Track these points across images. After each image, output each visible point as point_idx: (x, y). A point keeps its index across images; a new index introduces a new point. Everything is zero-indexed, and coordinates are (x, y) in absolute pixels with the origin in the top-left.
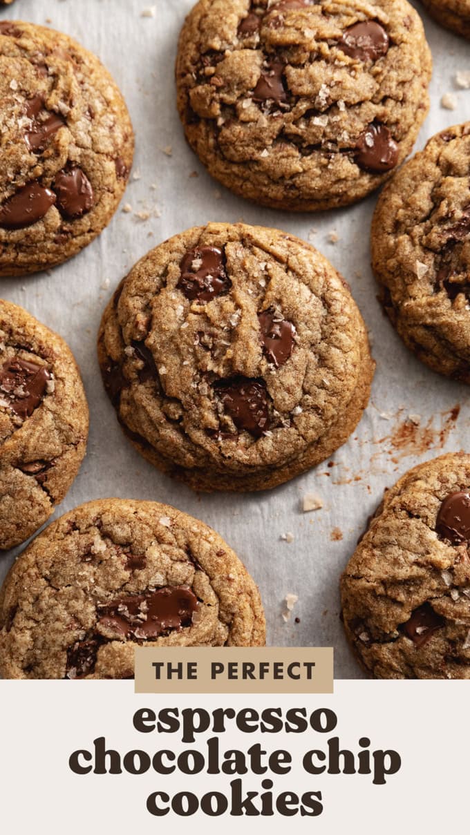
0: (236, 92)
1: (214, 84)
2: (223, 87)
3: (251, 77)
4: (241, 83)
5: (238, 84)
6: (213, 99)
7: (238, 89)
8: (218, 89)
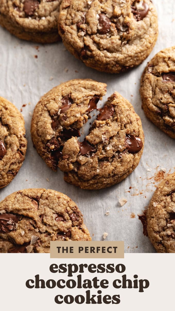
0: (75, 156)
1: (65, 159)
2: (69, 157)
3: (77, 148)
4: (74, 152)
5: (74, 153)
6: (68, 164)
7: (75, 155)
8: (68, 159)
